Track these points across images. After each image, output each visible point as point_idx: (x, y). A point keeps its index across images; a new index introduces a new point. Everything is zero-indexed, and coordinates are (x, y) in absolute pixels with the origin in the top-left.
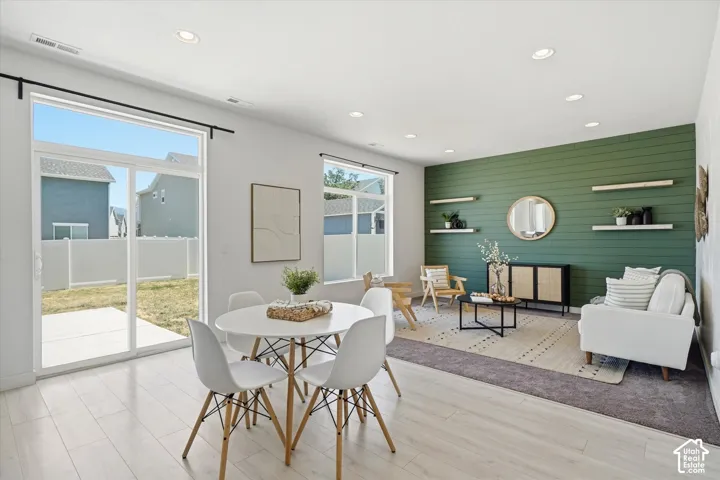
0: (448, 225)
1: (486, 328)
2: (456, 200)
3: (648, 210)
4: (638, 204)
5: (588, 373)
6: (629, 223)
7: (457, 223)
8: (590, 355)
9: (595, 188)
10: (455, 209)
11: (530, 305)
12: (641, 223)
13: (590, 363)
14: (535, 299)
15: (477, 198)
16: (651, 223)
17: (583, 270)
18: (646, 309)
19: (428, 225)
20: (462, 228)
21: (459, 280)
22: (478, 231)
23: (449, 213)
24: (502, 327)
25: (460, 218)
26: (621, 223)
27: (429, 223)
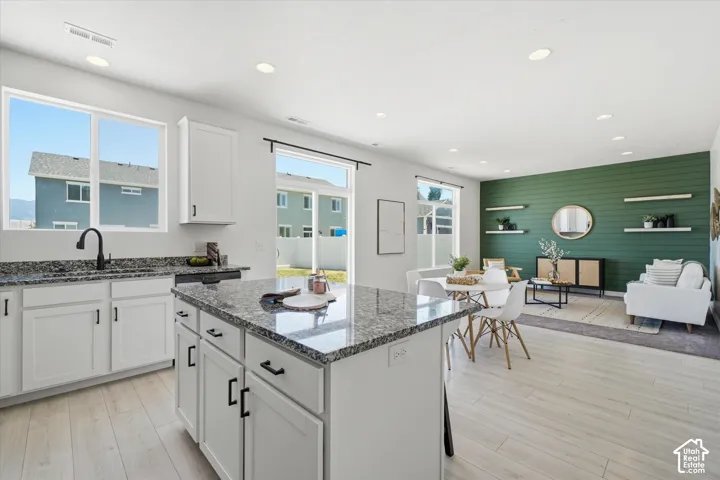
0: (501, 227)
1: (544, 303)
2: (508, 207)
3: (672, 217)
4: (664, 212)
5: (634, 328)
6: (655, 226)
7: (509, 226)
8: (633, 317)
9: (626, 200)
10: (507, 215)
11: (571, 289)
12: (665, 226)
13: (633, 323)
14: (577, 285)
15: (526, 206)
16: (673, 227)
17: (616, 263)
18: (675, 285)
19: (483, 227)
20: (513, 230)
21: (515, 270)
22: (526, 232)
23: (501, 217)
24: (560, 303)
25: (511, 222)
26: (648, 227)
27: (484, 226)
